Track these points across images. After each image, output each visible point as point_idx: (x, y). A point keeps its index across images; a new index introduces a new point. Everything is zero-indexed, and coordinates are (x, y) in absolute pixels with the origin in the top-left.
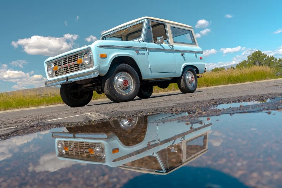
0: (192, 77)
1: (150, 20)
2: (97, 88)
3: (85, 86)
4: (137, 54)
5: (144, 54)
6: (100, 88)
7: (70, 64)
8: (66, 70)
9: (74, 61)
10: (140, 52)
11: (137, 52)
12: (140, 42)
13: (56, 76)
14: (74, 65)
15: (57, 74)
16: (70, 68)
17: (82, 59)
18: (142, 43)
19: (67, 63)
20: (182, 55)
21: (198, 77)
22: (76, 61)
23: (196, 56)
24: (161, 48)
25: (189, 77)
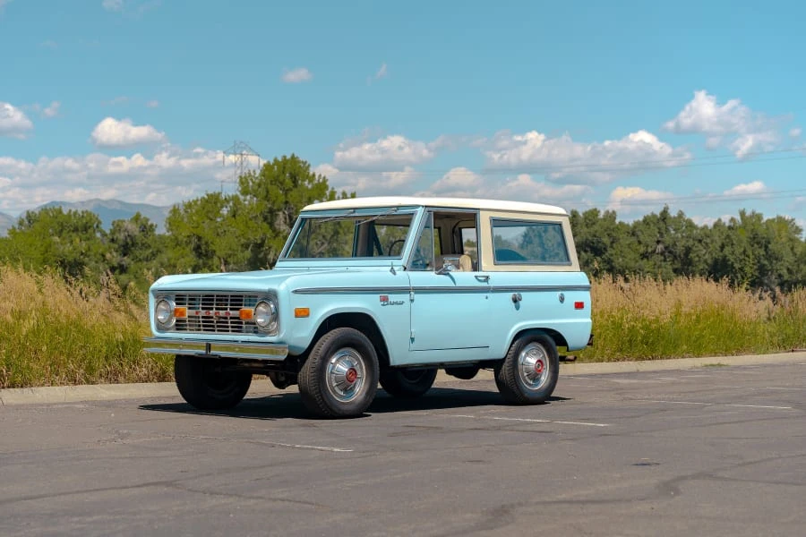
0: (539, 361)
1: (431, 209)
2: (276, 374)
3: (246, 365)
4: (384, 305)
5: (402, 303)
6: (282, 375)
7: (221, 311)
8: (208, 325)
9: (231, 309)
10: (392, 298)
11: (384, 300)
12: (395, 274)
13: (178, 329)
14: (231, 318)
15: (180, 326)
16: (217, 322)
17: (253, 310)
18: (400, 273)
19: (212, 309)
20: (515, 301)
21: (563, 359)
22: (238, 309)
23: (562, 299)
24: (451, 284)
25: (530, 359)
